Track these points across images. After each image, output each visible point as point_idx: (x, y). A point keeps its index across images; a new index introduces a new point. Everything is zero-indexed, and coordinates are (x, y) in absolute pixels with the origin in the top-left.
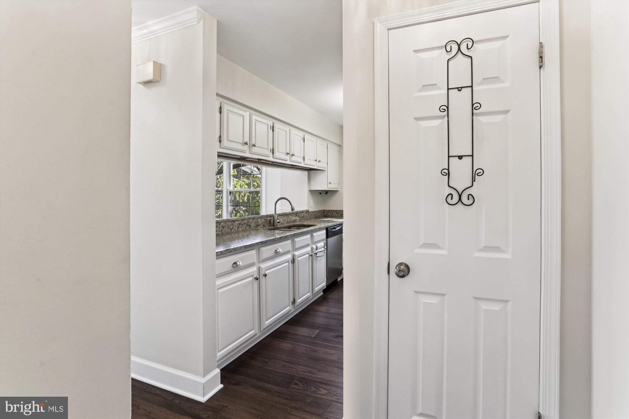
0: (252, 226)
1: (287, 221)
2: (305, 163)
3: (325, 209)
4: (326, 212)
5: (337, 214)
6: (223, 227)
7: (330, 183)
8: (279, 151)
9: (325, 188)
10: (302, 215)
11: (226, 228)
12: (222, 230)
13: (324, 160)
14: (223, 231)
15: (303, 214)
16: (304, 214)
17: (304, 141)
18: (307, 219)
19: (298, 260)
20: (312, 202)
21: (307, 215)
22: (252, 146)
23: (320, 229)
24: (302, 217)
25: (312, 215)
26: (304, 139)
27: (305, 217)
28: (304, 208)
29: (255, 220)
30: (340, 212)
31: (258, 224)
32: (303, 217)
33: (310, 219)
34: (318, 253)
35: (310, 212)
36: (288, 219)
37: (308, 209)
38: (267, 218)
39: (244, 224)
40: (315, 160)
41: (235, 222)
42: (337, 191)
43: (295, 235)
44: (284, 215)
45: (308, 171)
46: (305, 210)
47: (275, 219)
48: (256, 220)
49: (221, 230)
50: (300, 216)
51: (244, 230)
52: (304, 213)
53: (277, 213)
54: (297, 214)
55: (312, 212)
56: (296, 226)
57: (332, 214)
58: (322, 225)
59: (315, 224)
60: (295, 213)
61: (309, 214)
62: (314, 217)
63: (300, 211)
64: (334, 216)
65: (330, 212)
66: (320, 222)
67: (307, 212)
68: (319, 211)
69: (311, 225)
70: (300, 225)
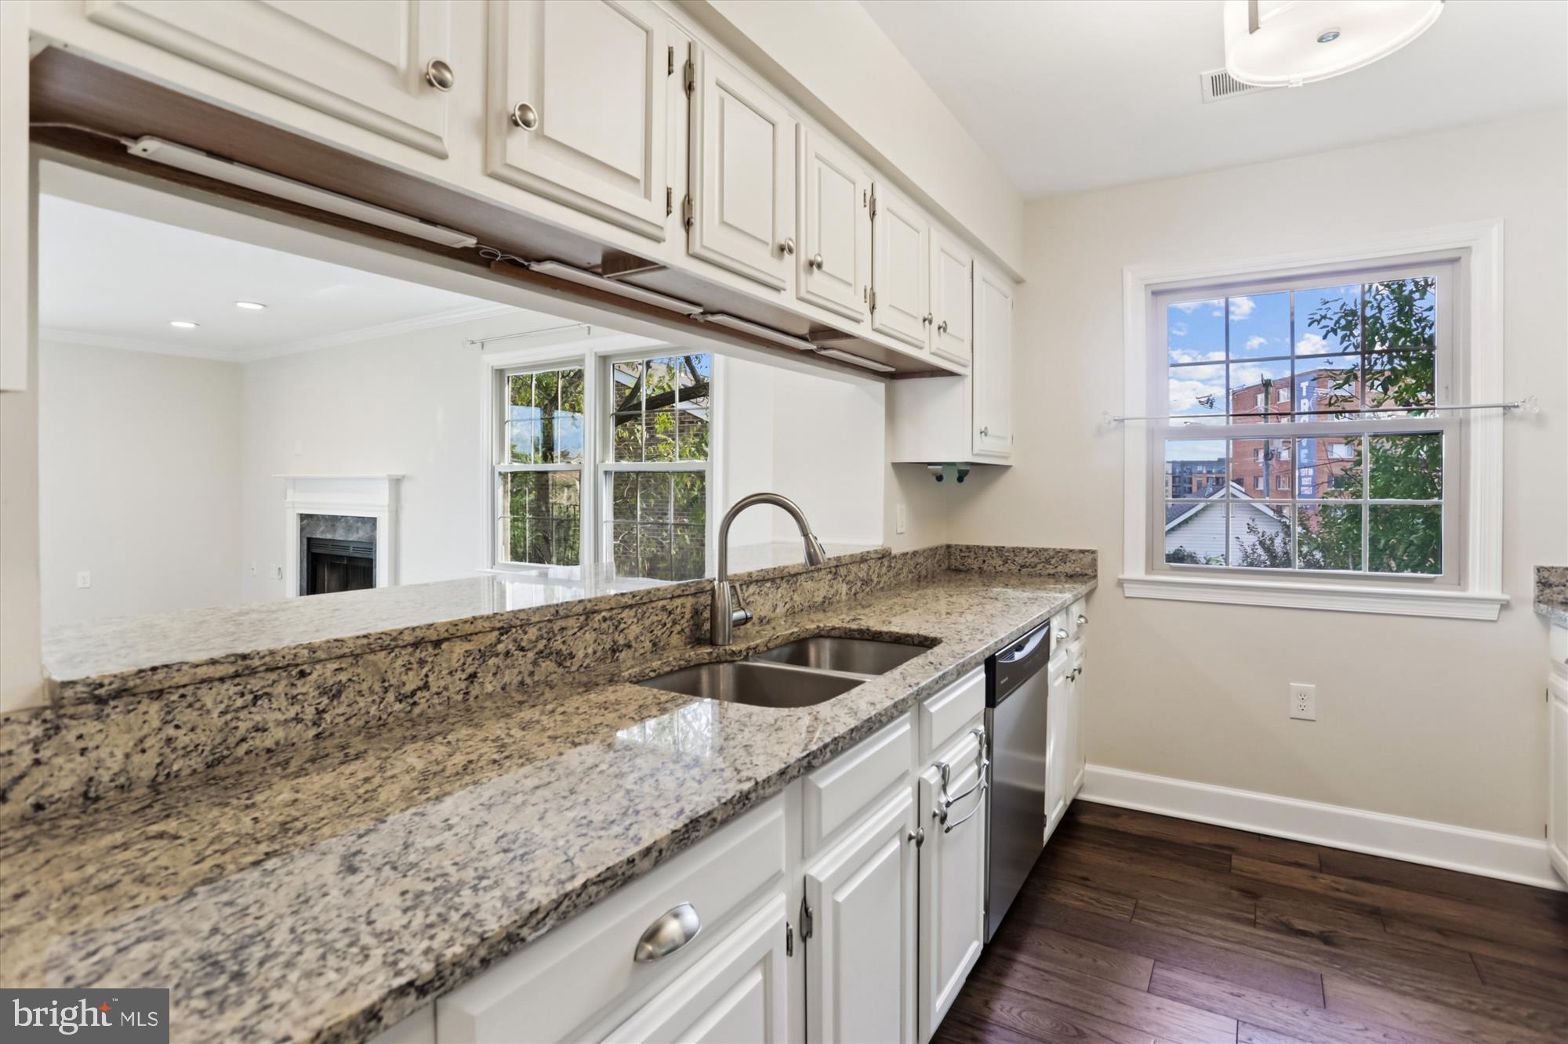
0: (581, 654)
1: (793, 607)
2: (877, 325)
3: (953, 542)
4: (958, 552)
5: (1005, 562)
6: (335, 693)
7: (984, 433)
8: (725, 219)
9: (961, 455)
10: (862, 574)
11: (360, 693)
12: (320, 712)
13: (959, 326)
14: (328, 717)
15: (864, 566)
16: (870, 567)
17: (873, 214)
18: (882, 589)
19: (836, 905)
20: (901, 510)
21: (884, 570)
22: (505, 122)
23: (961, 671)
24: (862, 580)
25: (905, 571)
26: (873, 202)
27: (876, 580)
28: (871, 540)
29: (599, 617)
30: (1016, 556)
31: (621, 642)
32: (866, 582)
33: (893, 588)
34: (950, 811)
35: (895, 557)
36: (796, 597)
37: (885, 546)
38: (678, 602)
39: (522, 649)
40: (924, 318)
41: (444, 646)
42: (1002, 469)
43: (815, 762)
44: (773, 580)
45: (888, 381)
46: (876, 552)
47: (719, 604)
48: (605, 619)
49: (310, 713)
50: (851, 578)
51: (522, 683)
52: (872, 563)
53: (732, 570)
54: (838, 567)
55: (905, 555)
56: (833, 633)
57: (984, 561)
58: (966, 639)
59: (928, 630)
60: (831, 565)
61: (890, 566)
62: (910, 576)
63: (852, 556)
64: (990, 571)
65: (975, 553)
66: (948, 613)
67: (883, 557)
68: (931, 550)
69: (908, 636)
70: (851, 630)
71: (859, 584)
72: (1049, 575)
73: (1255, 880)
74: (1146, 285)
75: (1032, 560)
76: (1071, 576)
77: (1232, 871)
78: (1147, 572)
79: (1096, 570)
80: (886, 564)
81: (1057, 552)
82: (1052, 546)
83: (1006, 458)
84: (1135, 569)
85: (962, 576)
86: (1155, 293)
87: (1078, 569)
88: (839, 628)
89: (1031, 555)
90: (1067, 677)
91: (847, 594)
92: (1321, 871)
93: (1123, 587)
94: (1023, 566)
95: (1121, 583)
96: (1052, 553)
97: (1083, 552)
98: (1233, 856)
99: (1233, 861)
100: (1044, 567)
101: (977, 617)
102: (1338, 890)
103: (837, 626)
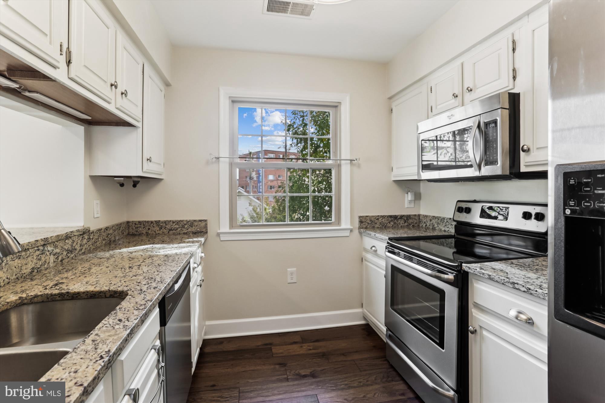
3: (131, 220)
4: (134, 225)
5: (161, 228)
7: (149, 160)
10: (67, 247)
13: (135, 94)
15: (69, 242)
16: (74, 241)
18: (84, 253)
21: (85, 241)
24: (67, 250)
27: (78, 249)
30: (166, 225)
32: (70, 251)
33: (92, 252)
35: (93, 232)
37: (86, 226)
40: (112, 85)
42: (159, 180)
46: (78, 231)
50: (57, 251)
54: (45, 245)
55: (100, 230)
56: (35, 301)
57: (149, 229)
58: (144, 288)
59: (117, 286)
60: (39, 245)
61: (89, 238)
62: (104, 242)
63: (58, 236)
64: (152, 234)
65: (144, 225)
66: (130, 267)
67: (84, 233)
68: (117, 225)
69: (101, 292)
70: (52, 295)
71: (65, 253)
72: (184, 233)
73: (282, 357)
74: (229, 97)
75: (175, 226)
76: (195, 233)
77: (274, 355)
78: (230, 228)
79: (207, 229)
80: (86, 237)
81: (188, 222)
82: (185, 219)
83: (160, 174)
84: (225, 227)
85: (137, 238)
86: (233, 102)
87: (199, 229)
88: (41, 295)
89: (174, 224)
90: (198, 286)
91: (54, 262)
92: (303, 343)
93: (219, 236)
94: (170, 230)
95: (218, 235)
96: (185, 223)
97: (200, 221)
98: (272, 348)
99: (273, 350)
100: (181, 229)
101: (150, 268)
102: (310, 349)
103: (39, 294)
